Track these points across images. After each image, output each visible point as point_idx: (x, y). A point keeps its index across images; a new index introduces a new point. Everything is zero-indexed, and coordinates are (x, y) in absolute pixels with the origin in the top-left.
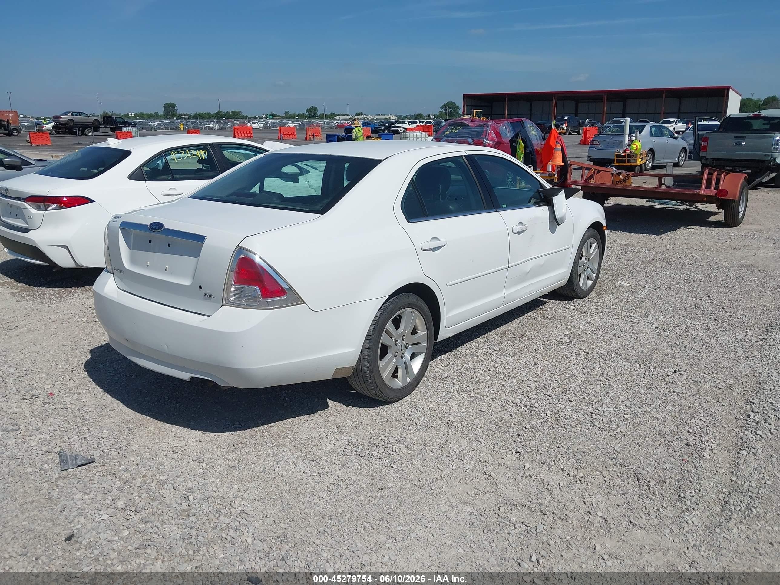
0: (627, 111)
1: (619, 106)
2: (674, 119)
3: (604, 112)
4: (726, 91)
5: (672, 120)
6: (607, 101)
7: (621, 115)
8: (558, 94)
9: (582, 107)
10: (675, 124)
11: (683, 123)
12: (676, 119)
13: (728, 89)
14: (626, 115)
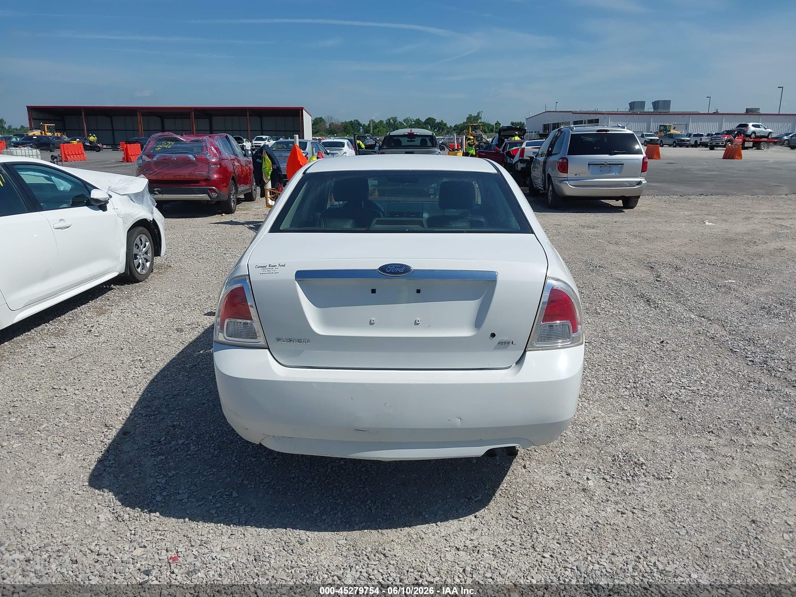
0: (215, 127)
1: (204, 123)
2: (266, 136)
3: (193, 129)
4: (300, 111)
5: (264, 137)
6: (195, 118)
7: (209, 132)
8: (142, 109)
9: (168, 123)
10: (268, 141)
11: (274, 140)
12: (268, 137)
13: (302, 109)
14: (213, 132)
